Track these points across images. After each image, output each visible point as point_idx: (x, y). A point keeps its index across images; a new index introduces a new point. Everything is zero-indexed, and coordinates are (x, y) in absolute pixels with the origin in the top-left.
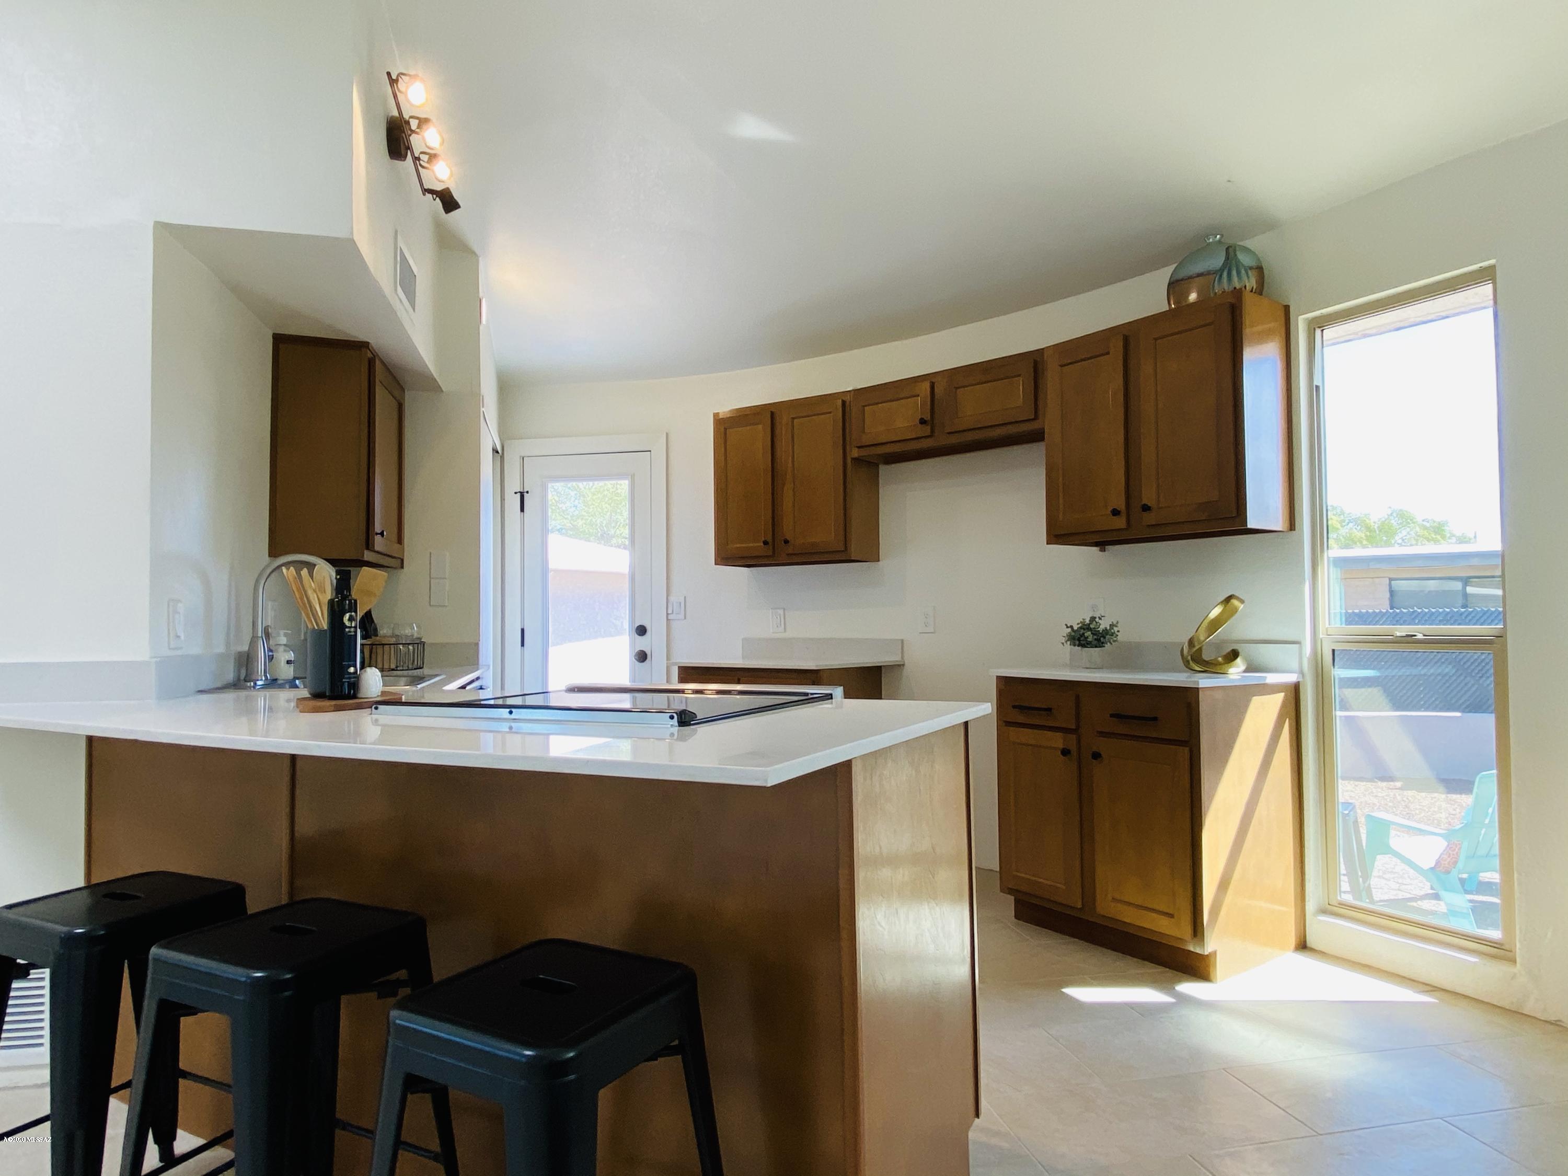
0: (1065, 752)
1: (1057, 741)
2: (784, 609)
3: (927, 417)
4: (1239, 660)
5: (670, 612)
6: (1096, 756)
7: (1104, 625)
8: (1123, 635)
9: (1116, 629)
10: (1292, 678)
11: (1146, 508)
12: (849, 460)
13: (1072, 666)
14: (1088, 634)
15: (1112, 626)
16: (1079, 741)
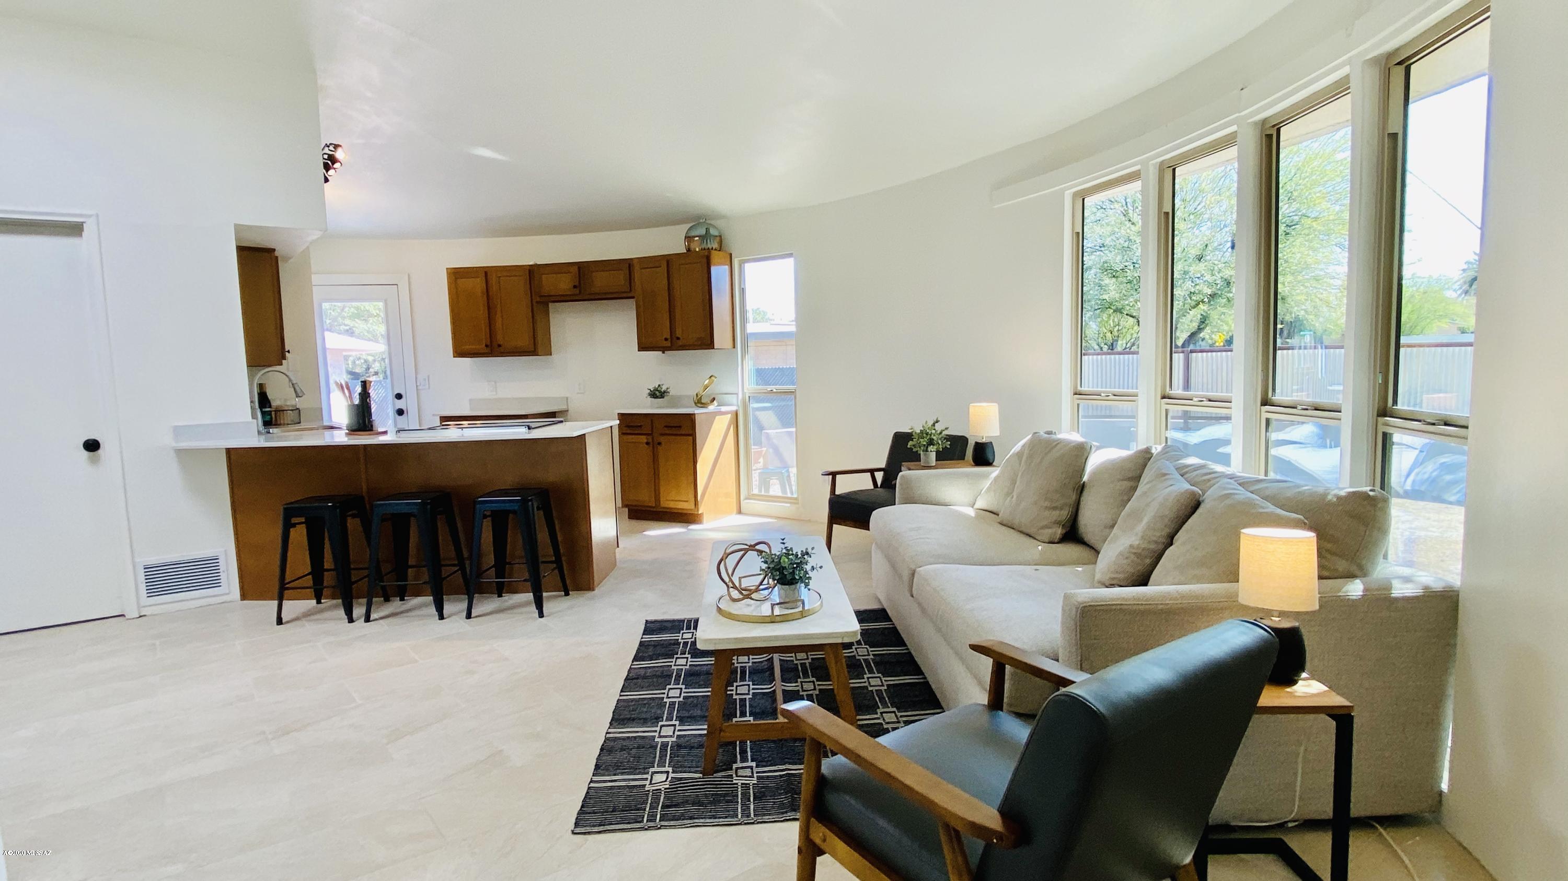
0: (647, 443)
1: (643, 439)
2: (495, 382)
3: (577, 284)
4: (715, 402)
5: (418, 384)
6: (660, 444)
7: (664, 388)
8: (672, 392)
9: (669, 390)
10: (734, 408)
11: (678, 338)
12: (534, 304)
13: (652, 407)
14: (657, 392)
15: (667, 389)
16: (653, 438)
